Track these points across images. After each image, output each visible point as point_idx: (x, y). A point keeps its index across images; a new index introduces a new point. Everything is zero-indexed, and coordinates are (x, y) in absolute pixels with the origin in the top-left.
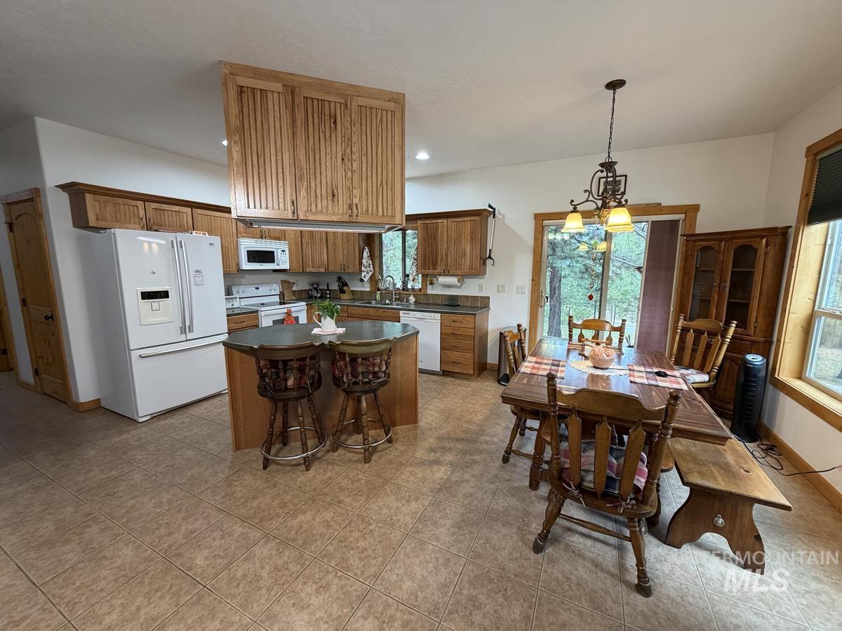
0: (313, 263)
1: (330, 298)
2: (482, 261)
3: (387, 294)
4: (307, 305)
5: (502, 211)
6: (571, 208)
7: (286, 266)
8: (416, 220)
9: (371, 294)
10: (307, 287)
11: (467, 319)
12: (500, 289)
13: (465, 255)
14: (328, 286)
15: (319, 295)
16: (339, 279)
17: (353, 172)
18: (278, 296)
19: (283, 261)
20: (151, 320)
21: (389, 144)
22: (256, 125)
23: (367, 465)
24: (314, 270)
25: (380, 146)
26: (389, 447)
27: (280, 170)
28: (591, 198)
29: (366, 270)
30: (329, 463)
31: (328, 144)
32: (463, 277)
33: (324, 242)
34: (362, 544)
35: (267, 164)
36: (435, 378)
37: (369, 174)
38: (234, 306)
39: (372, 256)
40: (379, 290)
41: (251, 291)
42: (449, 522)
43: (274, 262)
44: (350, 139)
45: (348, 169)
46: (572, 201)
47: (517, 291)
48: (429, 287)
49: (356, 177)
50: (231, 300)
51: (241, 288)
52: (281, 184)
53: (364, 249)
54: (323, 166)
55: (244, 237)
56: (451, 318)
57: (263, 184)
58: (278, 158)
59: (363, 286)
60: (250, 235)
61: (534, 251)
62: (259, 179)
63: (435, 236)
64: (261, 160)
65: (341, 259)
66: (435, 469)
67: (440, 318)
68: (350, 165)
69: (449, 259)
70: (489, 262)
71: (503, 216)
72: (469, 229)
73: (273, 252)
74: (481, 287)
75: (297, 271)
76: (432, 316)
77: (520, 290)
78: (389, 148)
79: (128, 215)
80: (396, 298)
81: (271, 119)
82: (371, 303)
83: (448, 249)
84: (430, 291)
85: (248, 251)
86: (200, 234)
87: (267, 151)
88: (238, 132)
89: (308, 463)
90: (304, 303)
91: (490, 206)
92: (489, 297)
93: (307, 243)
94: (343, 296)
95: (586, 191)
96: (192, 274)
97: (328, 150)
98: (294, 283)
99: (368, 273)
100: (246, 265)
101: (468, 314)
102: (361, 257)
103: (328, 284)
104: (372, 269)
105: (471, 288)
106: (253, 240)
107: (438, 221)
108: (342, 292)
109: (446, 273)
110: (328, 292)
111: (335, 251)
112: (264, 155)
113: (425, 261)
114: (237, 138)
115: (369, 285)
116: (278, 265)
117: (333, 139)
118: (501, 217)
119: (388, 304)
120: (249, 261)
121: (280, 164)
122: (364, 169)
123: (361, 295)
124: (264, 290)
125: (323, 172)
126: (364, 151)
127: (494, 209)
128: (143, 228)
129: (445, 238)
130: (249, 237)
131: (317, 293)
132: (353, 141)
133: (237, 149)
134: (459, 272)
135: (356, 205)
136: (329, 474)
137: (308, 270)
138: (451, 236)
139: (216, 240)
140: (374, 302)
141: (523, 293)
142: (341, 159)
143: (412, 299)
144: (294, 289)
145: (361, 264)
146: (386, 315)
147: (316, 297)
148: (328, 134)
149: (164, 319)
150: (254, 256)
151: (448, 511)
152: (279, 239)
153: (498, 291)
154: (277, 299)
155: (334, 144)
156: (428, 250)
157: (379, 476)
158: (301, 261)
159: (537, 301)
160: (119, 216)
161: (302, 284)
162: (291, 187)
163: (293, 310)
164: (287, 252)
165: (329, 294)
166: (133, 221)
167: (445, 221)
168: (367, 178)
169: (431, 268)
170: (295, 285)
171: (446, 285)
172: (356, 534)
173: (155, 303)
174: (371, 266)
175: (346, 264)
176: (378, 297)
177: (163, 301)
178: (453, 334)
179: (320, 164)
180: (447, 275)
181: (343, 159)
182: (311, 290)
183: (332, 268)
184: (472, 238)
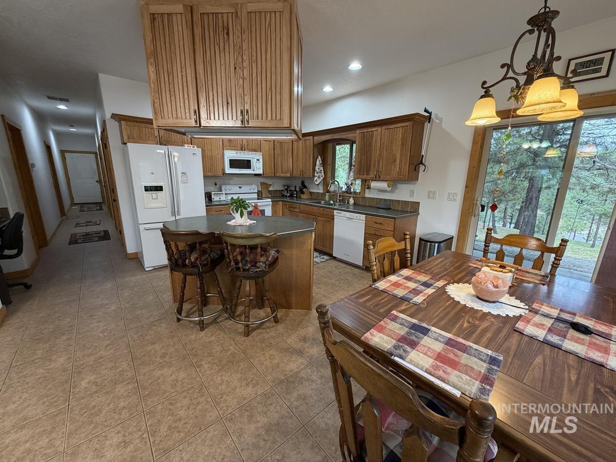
0: (282, 169)
1: (296, 197)
2: (413, 167)
3: (333, 195)
4: (272, 201)
5: (440, 116)
6: (482, 92)
7: (260, 172)
8: (356, 130)
9: (323, 194)
10: (281, 188)
11: (388, 222)
12: (431, 195)
13: (395, 161)
14: (295, 188)
15: (288, 195)
16: (303, 183)
17: (244, 79)
18: (256, 194)
19: (258, 167)
20: (153, 205)
21: (278, 47)
22: (166, 47)
23: (245, 338)
24: (283, 175)
25: (269, 50)
26: (273, 327)
27: (185, 84)
28: (511, 74)
29: (317, 175)
30: (222, 329)
31: (222, 55)
32: (394, 182)
33: (290, 153)
34: (182, 413)
35: (175, 81)
36: (356, 271)
37: (259, 79)
38: (221, 200)
39: (324, 164)
40: (328, 192)
41: (236, 189)
42: (263, 420)
43: (250, 168)
44: (241, 47)
45: (240, 76)
46: (485, 83)
47: (449, 197)
48: (367, 190)
49: (246, 83)
50: (218, 195)
51: (228, 187)
52: (186, 96)
53: (318, 157)
54: (219, 76)
55: (228, 149)
56: (374, 220)
57: (173, 98)
58: (183, 74)
59: (318, 189)
60: (233, 148)
61: (471, 156)
62: (170, 94)
63: (370, 145)
64: (171, 76)
65: (301, 166)
66: (293, 359)
67: (364, 219)
68: (242, 73)
69: (381, 165)
70: (422, 168)
71: (441, 120)
72: (401, 136)
73: (250, 161)
74: (412, 193)
75: (269, 175)
76: (359, 217)
77: (451, 197)
78: (278, 52)
79: (148, 135)
80: (339, 200)
81: (177, 40)
82: (320, 203)
83: (380, 155)
84: (368, 194)
85: (230, 160)
86: (190, 147)
87: (175, 68)
88: (154, 55)
89: (202, 326)
90: (270, 200)
91: (426, 111)
92: (419, 203)
93: (278, 154)
94: (303, 196)
95: (503, 66)
96: (179, 175)
97: (223, 61)
98: (270, 185)
99: (319, 177)
100: (229, 170)
101: (389, 217)
102: (314, 165)
103: (295, 186)
104: (323, 174)
105: (403, 194)
106: (234, 152)
107: (374, 129)
108: (303, 193)
109: (377, 178)
110: (295, 193)
111: (297, 160)
112: (173, 73)
113: (360, 167)
114: (152, 61)
115: (322, 188)
116: (253, 170)
117: (227, 50)
118: (438, 121)
119: (332, 205)
120: (230, 167)
121: (184, 79)
122: (254, 75)
123: (317, 195)
124: (245, 189)
125: (219, 82)
126: (254, 58)
127: (430, 113)
128: (157, 144)
129: (379, 145)
130: (231, 149)
131: (287, 192)
132: (244, 49)
133: (153, 69)
134: (388, 177)
135: (247, 112)
136: (213, 338)
137: (278, 175)
138: (384, 143)
139: (198, 151)
140: (323, 202)
141: (455, 200)
142: (233, 68)
143: (352, 201)
144: (270, 189)
145: (314, 170)
146: (325, 213)
147: (286, 196)
148: (222, 45)
149: (160, 205)
150: (234, 163)
151: (272, 408)
152: (255, 151)
153: (429, 197)
154: (255, 196)
155: (227, 54)
156: (363, 157)
157: (244, 352)
158: (273, 168)
159: (469, 209)
160: (141, 135)
161: (277, 186)
162: (193, 99)
163: (259, 204)
164: (261, 161)
165: (296, 194)
166: (151, 138)
167: (379, 129)
168: (257, 84)
169: (365, 174)
170: (272, 186)
171: (379, 190)
172: (186, 402)
173: (154, 194)
174: (323, 172)
175: (304, 171)
176: (327, 198)
177: (159, 193)
178: (375, 234)
179: (216, 75)
180: (379, 180)
181: (235, 68)
182: (283, 190)
183: (295, 174)
184: (402, 144)
